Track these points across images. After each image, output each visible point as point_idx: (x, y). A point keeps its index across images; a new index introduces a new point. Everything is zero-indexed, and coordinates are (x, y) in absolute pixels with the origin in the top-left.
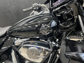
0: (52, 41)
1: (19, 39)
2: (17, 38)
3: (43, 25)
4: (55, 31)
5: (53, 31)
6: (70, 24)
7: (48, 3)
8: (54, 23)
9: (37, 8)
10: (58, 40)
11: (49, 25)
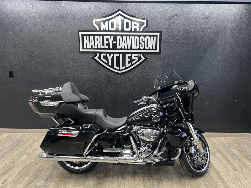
0: (161, 128)
1: (136, 126)
2: (135, 125)
3: (153, 115)
4: (162, 120)
5: (161, 120)
6: (175, 113)
7: (156, 94)
8: (161, 114)
9: (147, 101)
10: (166, 127)
11: (158, 116)
